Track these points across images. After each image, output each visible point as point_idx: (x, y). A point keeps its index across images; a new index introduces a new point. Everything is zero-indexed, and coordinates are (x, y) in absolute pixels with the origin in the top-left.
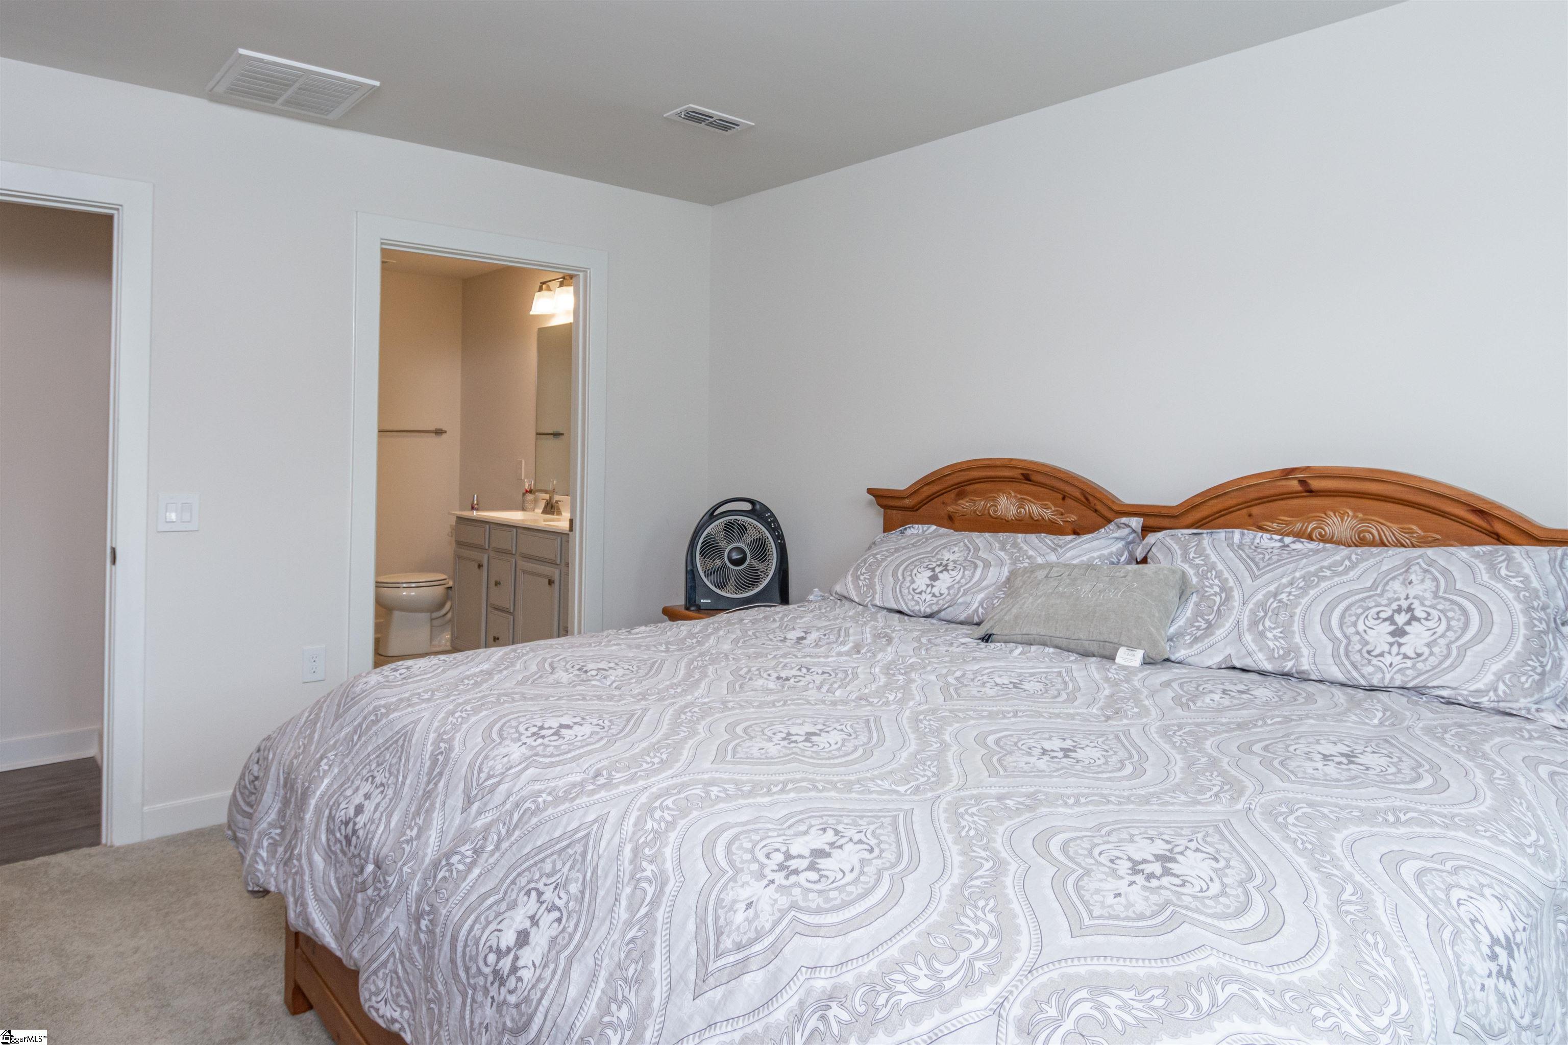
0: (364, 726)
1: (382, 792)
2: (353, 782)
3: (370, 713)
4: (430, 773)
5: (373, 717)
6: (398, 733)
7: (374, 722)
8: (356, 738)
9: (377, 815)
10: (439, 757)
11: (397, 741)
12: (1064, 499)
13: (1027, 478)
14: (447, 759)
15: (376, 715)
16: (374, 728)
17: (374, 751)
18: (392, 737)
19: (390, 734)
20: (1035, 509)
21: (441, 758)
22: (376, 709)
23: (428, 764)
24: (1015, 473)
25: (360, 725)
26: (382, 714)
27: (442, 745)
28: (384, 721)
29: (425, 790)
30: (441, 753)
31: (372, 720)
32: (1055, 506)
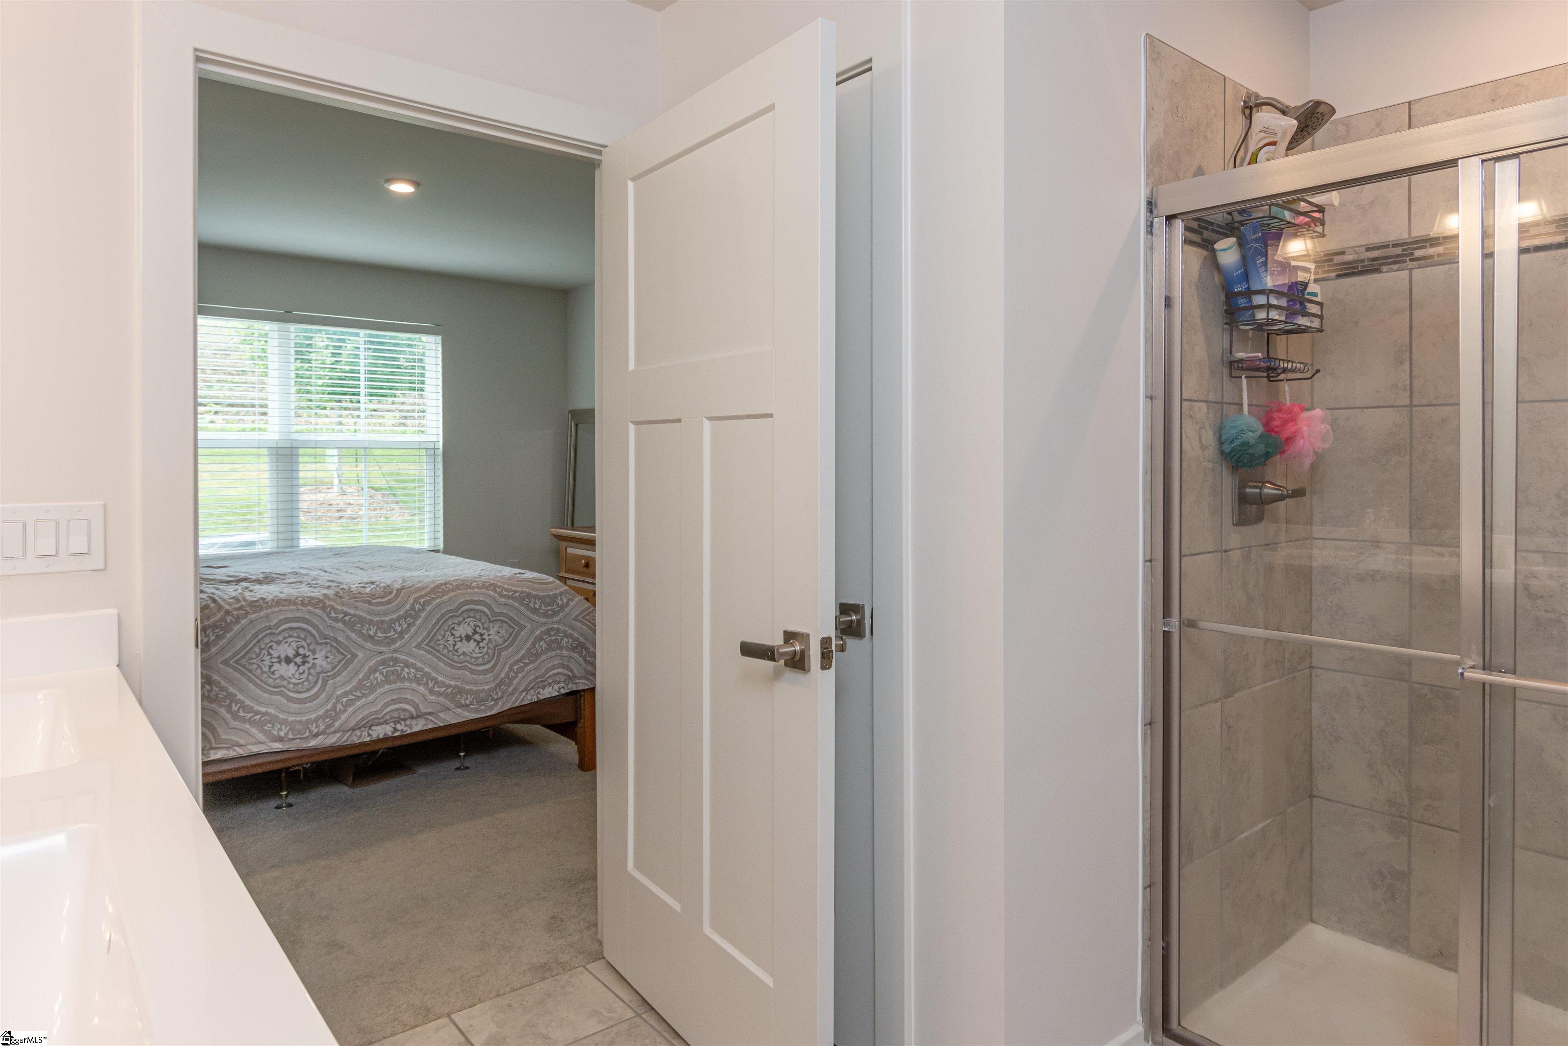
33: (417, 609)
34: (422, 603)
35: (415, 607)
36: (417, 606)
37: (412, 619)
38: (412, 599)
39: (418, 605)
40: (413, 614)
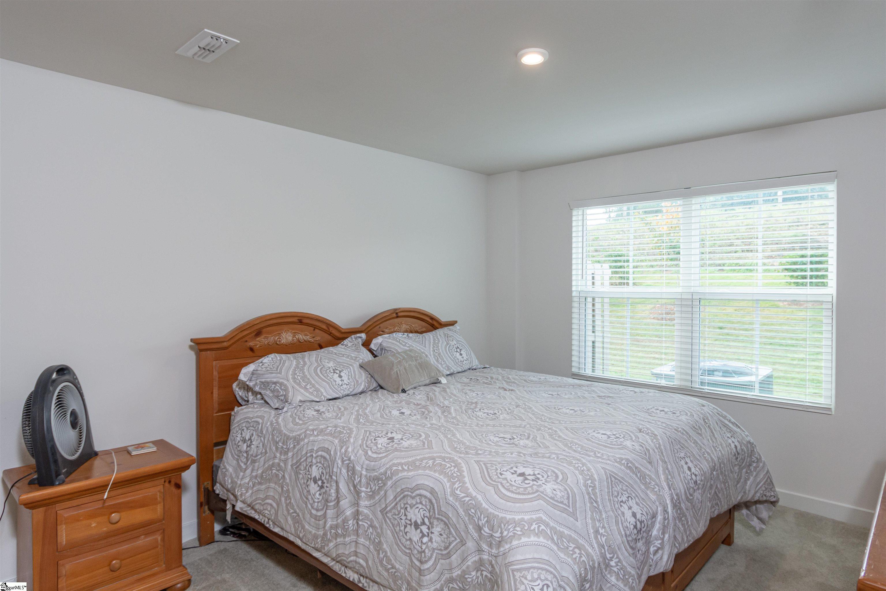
0: (592, 496)
1: (632, 499)
2: (619, 515)
3: (587, 489)
4: (633, 472)
5: (590, 489)
6: (607, 479)
7: (594, 488)
8: (595, 504)
9: (641, 505)
10: (629, 465)
11: (612, 481)
12: (314, 330)
13: (300, 322)
14: (631, 463)
15: (590, 486)
16: (597, 491)
17: (609, 496)
18: (608, 483)
19: (605, 483)
20: (301, 337)
21: (630, 465)
22: (586, 486)
23: (628, 471)
24: (295, 319)
25: (590, 498)
26: (591, 483)
27: (623, 462)
28: (597, 483)
29: (638, 478)
30: (627, 464)
31: (592, 490)
32: (311, 334)
33: (532, 528)
34: (540, 529)
35: (532, 525)
36: (534, 526)
37: (521, 531)
38: (538, 516)
39: (536, 526)
40: (526, 528)
